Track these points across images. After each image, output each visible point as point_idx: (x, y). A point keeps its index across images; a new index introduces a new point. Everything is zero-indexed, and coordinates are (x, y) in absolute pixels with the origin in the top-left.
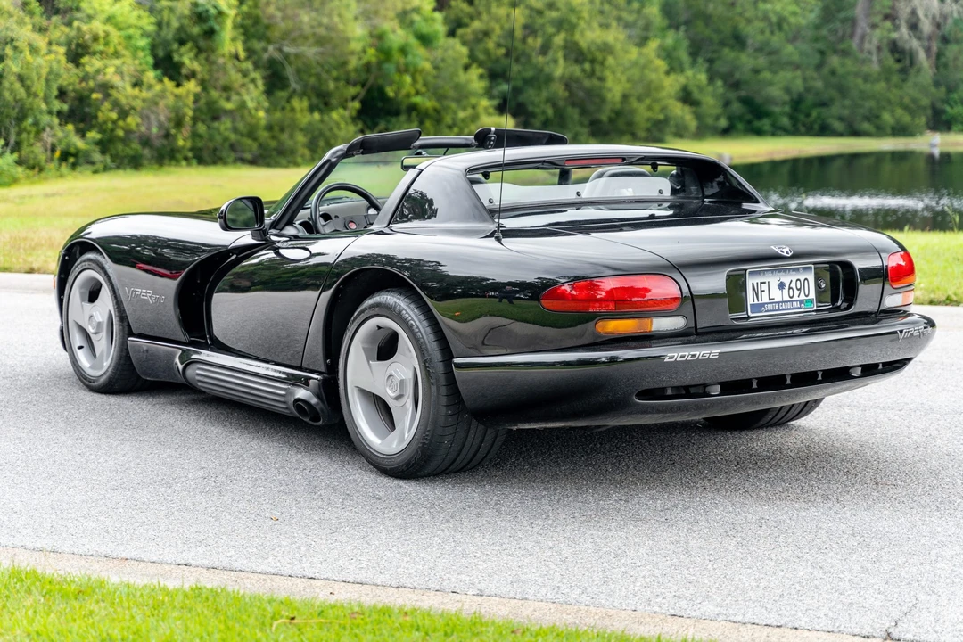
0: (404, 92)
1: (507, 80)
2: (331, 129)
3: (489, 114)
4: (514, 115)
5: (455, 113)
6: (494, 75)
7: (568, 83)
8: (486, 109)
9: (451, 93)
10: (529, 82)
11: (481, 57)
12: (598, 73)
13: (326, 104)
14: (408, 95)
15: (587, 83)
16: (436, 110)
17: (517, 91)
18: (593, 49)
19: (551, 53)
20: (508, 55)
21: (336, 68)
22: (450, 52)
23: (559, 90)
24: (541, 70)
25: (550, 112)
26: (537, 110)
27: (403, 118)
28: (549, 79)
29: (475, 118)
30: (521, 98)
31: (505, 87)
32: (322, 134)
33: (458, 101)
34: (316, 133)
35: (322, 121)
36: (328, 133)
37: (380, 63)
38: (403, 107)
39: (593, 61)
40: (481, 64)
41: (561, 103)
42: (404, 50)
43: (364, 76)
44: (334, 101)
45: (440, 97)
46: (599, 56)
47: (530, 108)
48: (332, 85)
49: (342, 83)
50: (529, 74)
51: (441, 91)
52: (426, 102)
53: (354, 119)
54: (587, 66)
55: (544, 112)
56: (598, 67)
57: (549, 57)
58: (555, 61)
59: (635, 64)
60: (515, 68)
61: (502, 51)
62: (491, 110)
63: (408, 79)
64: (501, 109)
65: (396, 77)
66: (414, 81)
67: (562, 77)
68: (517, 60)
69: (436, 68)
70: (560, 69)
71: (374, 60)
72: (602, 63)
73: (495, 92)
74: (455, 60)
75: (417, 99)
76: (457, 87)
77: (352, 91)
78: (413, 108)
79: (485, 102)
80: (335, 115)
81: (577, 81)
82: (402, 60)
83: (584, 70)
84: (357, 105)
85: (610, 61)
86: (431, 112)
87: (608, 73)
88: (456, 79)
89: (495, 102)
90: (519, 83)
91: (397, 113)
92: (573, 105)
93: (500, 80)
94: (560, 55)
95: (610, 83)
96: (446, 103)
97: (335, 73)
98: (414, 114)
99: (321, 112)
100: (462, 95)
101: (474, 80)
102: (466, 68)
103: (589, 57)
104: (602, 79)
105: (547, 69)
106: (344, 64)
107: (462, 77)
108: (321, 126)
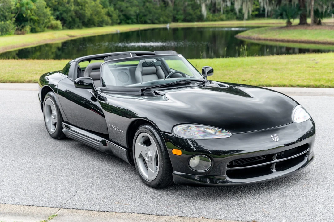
0: (28, 15)
1: (58, 11)
2: (7, 26)
3: (53, 20)
4: (61, 20)
5: (44, 20)
6: (55, 10)
7: (76, 12)
8: (52, 19)
9: (42, 15)
10: (64, 11)
11: (51, 5)
12: (83, 9)
13: (6, 19)
14: (30, 16)
15: (81, 12)
16: (38, 20)
17: (61, 14)
18: (82, 2)
19: (70, 4)
20: (58, 4)
21: (8, 9)
22: (41, 4)
23: (74, 14)
24: (68, 8)
25: (71, 19)
26: (67, 19)
27: (29, 22)
28: (70, 11)
29: (49, 21)
30: (63, 16)
31: (58, 13)
32: (4, 27)
33: (44, 17)
34: (3, 27)
35: (4, 24)
37: (21, 7)
38: (29, 19)
39: (82, 6)
40: (50, 7)
41: (74, 17)
42: (27, 4)
43: (16, 11)
44: (8, 18)
45: (39, 16)
46: (83, 4)
47: (65, 18)
48: (7, 14)
49: (10, 13)
50: (64, 9)
51: (39, 15)
52: (36, 18)
53: (14, 23)
54: (80, 7)
55: (69, 20)
56: (83, 7)
57: (69, 5)
58: (71, 6)
59: (93, 6)
60: (60, 8)
61: (56, 3)
62: (54, 19)
63: (29, 12)
64: (57, 19)
65: (26, 11)
66: (31, 12)
67: (74, 10)
68: (61, 5)
69: (38, 8)
70: (73, 8)
71: (19, 7)
72: (84, 6)
73: (55, 14)
74: (43, 6)
75: (33, 17)
76: (44, 13)
77: (13, 15)
78: (31, 19)
79: (52, 17)
80: (8, 22)
81: (78, 11)
82: (27, 7)
83: (79, 8)
84: (14, 19)
85: (87, 5)
86: (37, 20)
87: (86, 9)
88: (43, 11)
89: (55, 17)
90: (62, 12)
91: (27, 21)
92: (78, 17)
93: (56, 11)
94: (73, 4)
95: (87, 12)
96: (41, 18)
97: (8, 10)
98: (32, 21)
99: (4, 21)
100: (45, 15)
101: (48, 11)
102: (46, 8)
103: (81, 4)
104: (84, 10)
105: (69, 8)
106: (10, 8)
107: (45, 10)
108: (4, 25)
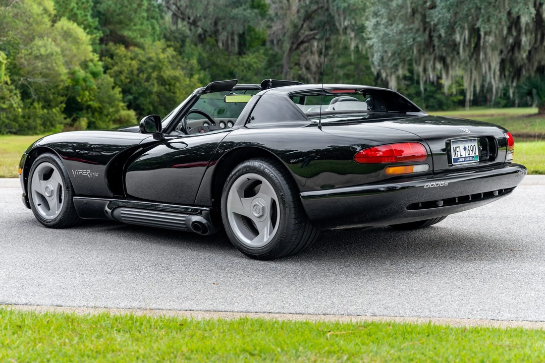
0: (85, 99)
1: (131, 94)
2: (53, 117)
3: (124, 110)
4: (135, 110)
5: (108, 109)
6: (125, 92)
7: (159, 94)
8: (122, 107)
9: (107, 100)
10: (141, 94)
11: (119, 83)
12: (172, 90)
13: (49, 105)
14: (86, 101)
15: (168, 95)
16: (99, 108)
17: (135, 99)
18: (170, 79)
19: (151, 81)
20: (130, 82)
21: (53, 88)
22: (105, 80)
23: (154, 97)
24: (147, 89)
25: (151, 108)
26: (145, 108)
27: (84, 112)
28: (151, 93)
29: (117, 111)
30: (138, 102)
31: (130, 97)
32: (48, 119)
33: (110, 104)
34: (46, 119)
35: (48, 113)
36: (51, 119)
37: (73, 87)
38: (84, 107)
39: (169, 85)
40: (120, 86)
41: (156, 104)
42: (85, 80)
43: (66, 92)
44: (53, 104)
45: (101, 102)
46: (173, 82)
47: (142, 106)
48: (51, 96)
49: (56, 95)
50: (141, 91)
51: (102, 99)
52: (95, 104)
53: (63, 112)
54: (167, 87)
55: (148, 109)
56: (172, 87)
57: (149, 83)
58: (153, 85)
59: (189, 86)
60: (134, 88)
61: (128, 80)
62: (125, 108)
63: (87, 93)
64: (129, 107)
65: (81, 92)
66: (90, 94)
67: (156, 92)
68: (135, 84)
69: (99, 88)
70: (156, 89)
71: (71, 84)
72: (174, 86)
73: (125, 99)
74: (108, 84)
75: (91, 103)
76: (109, 97)
77: (61, 99)
78: (89, 107)
79: (122, 104)
80: (54, 110)
81: (163, 94)
82: (84, 84)
83: (166, 89)
84: (64, 105)
85: (178, 84)
86: (98, 109)
87: (177, 90)
88: (109, 93)
89: (126, 104)
90: (137, 95)
91: (81, 110)
92: (161, 105)
93: (127, 94)
94: (155, 81)
95: (178, 95)
96: (105, 104)
97: (53, 91)
98: (90, 110)
99: (47, 109)
100: (111, 101)
101: (117, 93)
102: (113, 88)
103: (168, 83)
104: (174, 93)
105: (149, 88)
106: (57, 86)
107: (112, 92)
108: (48, 115)
